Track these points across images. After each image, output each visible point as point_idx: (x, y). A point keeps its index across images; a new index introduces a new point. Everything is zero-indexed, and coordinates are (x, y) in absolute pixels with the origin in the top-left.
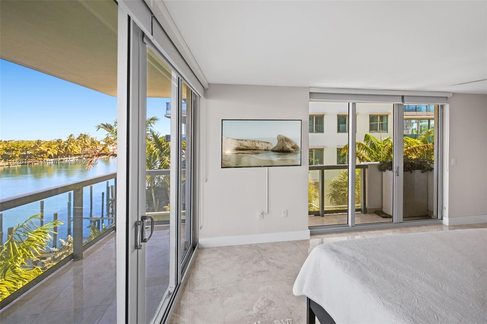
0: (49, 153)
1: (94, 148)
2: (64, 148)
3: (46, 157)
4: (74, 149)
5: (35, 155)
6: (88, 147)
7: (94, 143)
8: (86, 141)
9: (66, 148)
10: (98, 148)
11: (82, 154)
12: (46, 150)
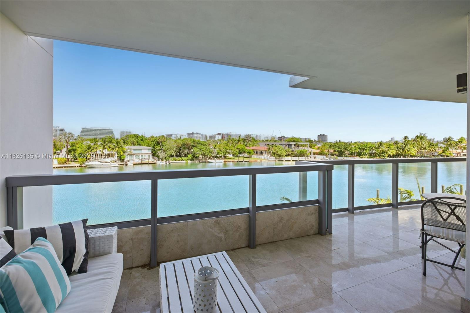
0: (389, 152)
1: (432, 150)
2: (401, 149)
3: (386, 156)
4: (411, 150)
5: (379, 154)
6: (425, 149)
7: (432, 145)
8: (423, 143)
9: (403, 149)
10: (437, 151)
11: (419, 156)
12: (387, 149)
